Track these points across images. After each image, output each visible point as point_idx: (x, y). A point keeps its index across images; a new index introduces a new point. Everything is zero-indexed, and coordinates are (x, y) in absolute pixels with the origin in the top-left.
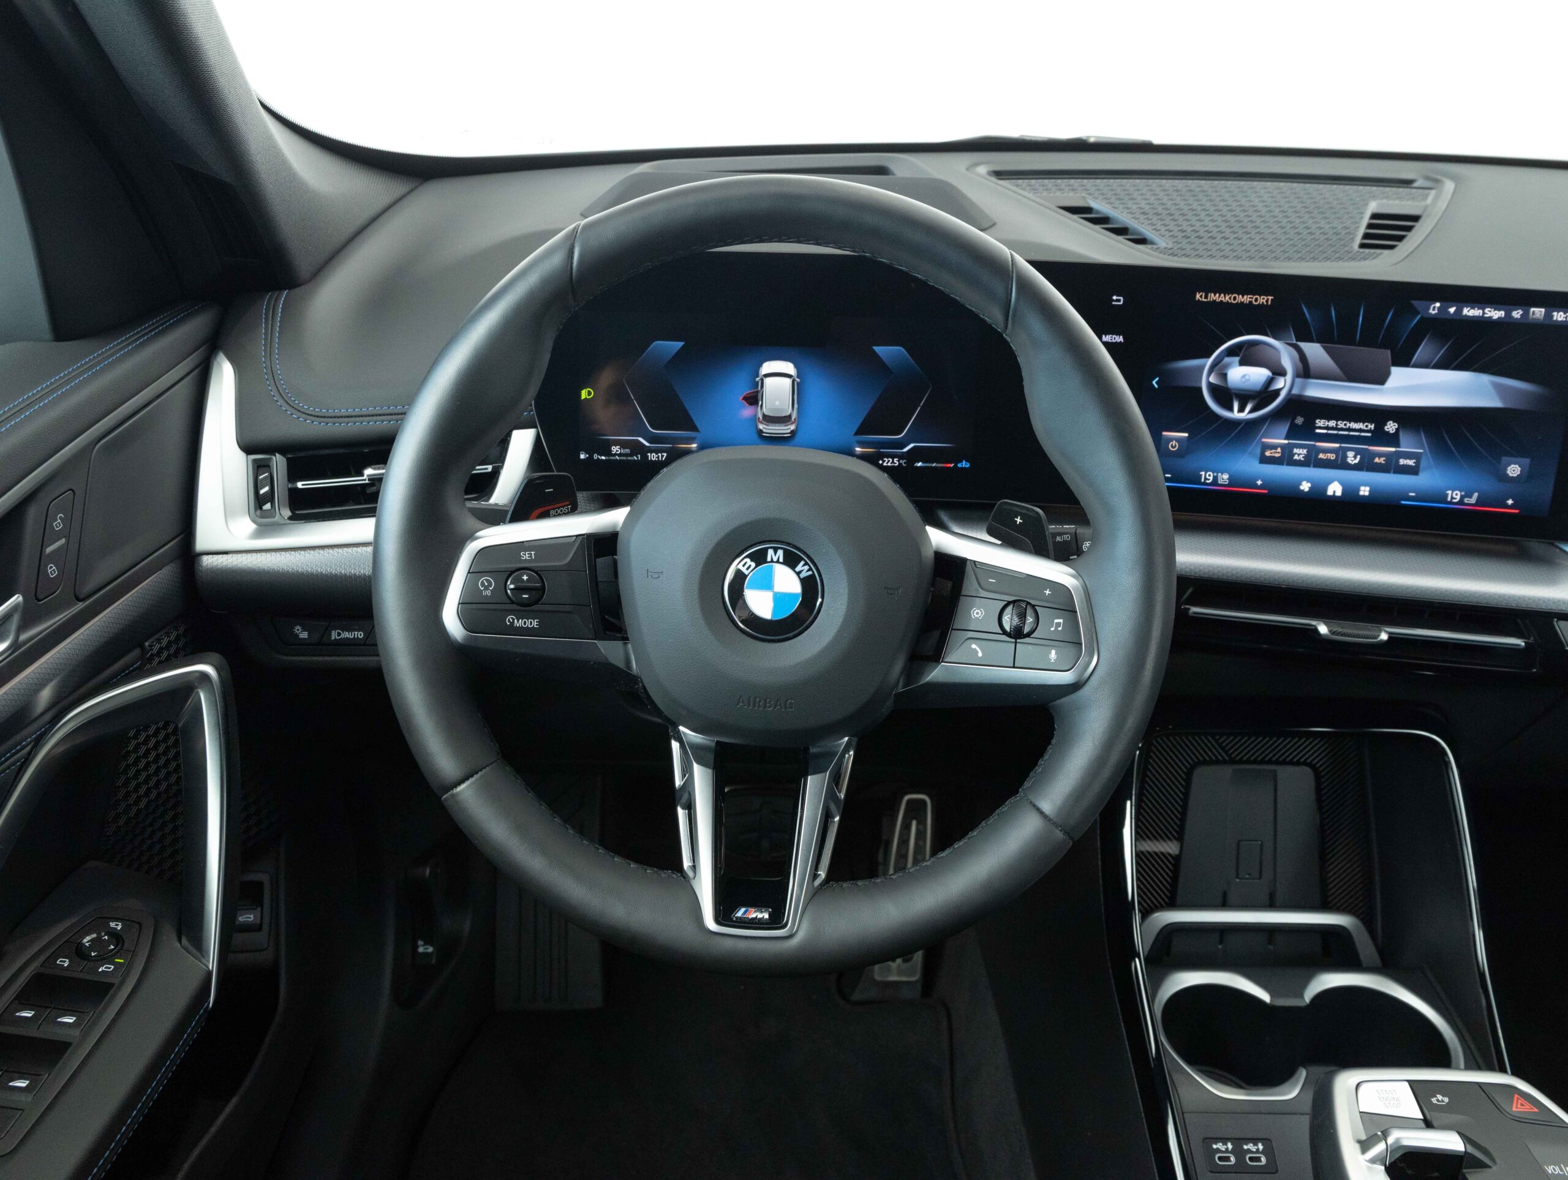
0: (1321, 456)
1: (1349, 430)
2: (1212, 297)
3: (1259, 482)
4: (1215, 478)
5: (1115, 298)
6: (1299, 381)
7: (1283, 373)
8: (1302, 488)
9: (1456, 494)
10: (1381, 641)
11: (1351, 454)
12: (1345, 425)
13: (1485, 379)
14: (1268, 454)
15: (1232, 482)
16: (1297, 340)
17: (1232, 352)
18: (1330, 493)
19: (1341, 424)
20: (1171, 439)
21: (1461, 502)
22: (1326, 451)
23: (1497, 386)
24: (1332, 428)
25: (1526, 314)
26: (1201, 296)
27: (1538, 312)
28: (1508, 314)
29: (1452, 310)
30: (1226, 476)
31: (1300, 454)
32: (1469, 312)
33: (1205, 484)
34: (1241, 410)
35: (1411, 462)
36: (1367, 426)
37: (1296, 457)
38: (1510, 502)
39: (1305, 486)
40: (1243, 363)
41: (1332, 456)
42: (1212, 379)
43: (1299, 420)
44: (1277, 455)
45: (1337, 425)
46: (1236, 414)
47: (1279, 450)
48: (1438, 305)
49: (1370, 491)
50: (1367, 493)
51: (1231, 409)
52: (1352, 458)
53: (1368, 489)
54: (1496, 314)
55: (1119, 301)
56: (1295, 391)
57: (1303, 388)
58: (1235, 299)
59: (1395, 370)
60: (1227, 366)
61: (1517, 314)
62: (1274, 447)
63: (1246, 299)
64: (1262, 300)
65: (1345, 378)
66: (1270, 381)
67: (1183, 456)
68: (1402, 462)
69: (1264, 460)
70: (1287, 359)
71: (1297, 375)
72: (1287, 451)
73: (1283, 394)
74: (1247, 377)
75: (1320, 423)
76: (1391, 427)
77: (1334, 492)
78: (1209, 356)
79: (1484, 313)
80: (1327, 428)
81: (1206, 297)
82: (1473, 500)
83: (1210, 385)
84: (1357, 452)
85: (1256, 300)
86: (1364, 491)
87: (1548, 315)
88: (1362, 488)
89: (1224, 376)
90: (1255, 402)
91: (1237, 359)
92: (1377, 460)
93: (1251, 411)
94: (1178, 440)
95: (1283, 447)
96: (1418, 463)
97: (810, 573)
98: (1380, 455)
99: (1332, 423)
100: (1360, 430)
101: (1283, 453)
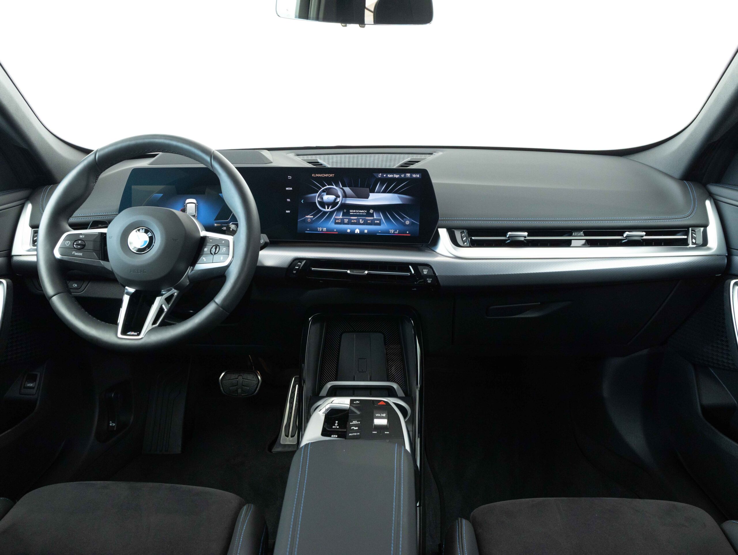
0: (352, 221)
1: (360, 213)
2: (317, 175)
3: (335, 230)
4: (322, 230)
5: (289, 177)
6: (343, 199)
7: (339, 197)
8: (348, 231)
9: (392, 231)
10: (365, 274)
11: (361, 220)
12: (358, 211)
13: (396, 195)
14: (337, 221)
15: (327, 230)
16: (343, 186)
17: (323, 191)
18: (356, 232)
19: (357, 211)
20: (308, 218)
21: (394, 233)
22: (354, 219)
23: (399, 197)
24: (355, 213)
25: (405, 176)
26: (314, 175)
27: (408, 175)
28: (400, 176)
29: (385, 176)
30: (325, 229)
31: (346, 221)
32: (390, 176)
33: (319, 231)
34: (328, 208)
35: (378, 222)
36: (364, 211)
37: (345, 222)
38: (408, 232)
39: (349, 231)
40: (327, 194)
41: (355, 221)
42: (319, 199)
43: (345, 211)
44: (340, 222)
45: (356, 211)
46: (327, 210)
47: (340, 220)
48: (381, 174)
49: (367, 231)
50: (367, 232)
51: (325, 208)
52: (361, 221)
53: (367, 230)
54: (397, 176)
55: (290, 177)
56: (343, 202)
57: (345, 201)
58: (323, 175)
59: (371, 194)
60: (323, 195)
61: (403, 176)
62: (338, 219)
63: (327, 175)
64: (331, 175)
65: (356, 197)
66: (336, 199)
67: (312, 223)
68: (376, 222)
69: (336, 223)
70: (340, 193)
71: (343, 197)
72: (342, 220)
73: (340, 203)
74: (329, 198)
75: (351, 211)
76: (371, 211)
77: (357, 232)
78: (317, 193)
79: (394, 176)
80: (353, 213)
81: (315, 175)
82: (397, 232)
83: (318, 201)
84: (363, 219)
85: (329, 175)
86: (366, 231)
87: (411, 176)
88: (365, 230)
89: (322, 198)
90: (332, 206)
91: (325, 193)
92: (368, 222)
93: (331, 209)
94: (310, 218)
95: (341, 219)
96: (380, 222)
97: (151, 235)
98: (369, 220)
99: (354, 211)
100: (363, 213)
101: (341, 221)
